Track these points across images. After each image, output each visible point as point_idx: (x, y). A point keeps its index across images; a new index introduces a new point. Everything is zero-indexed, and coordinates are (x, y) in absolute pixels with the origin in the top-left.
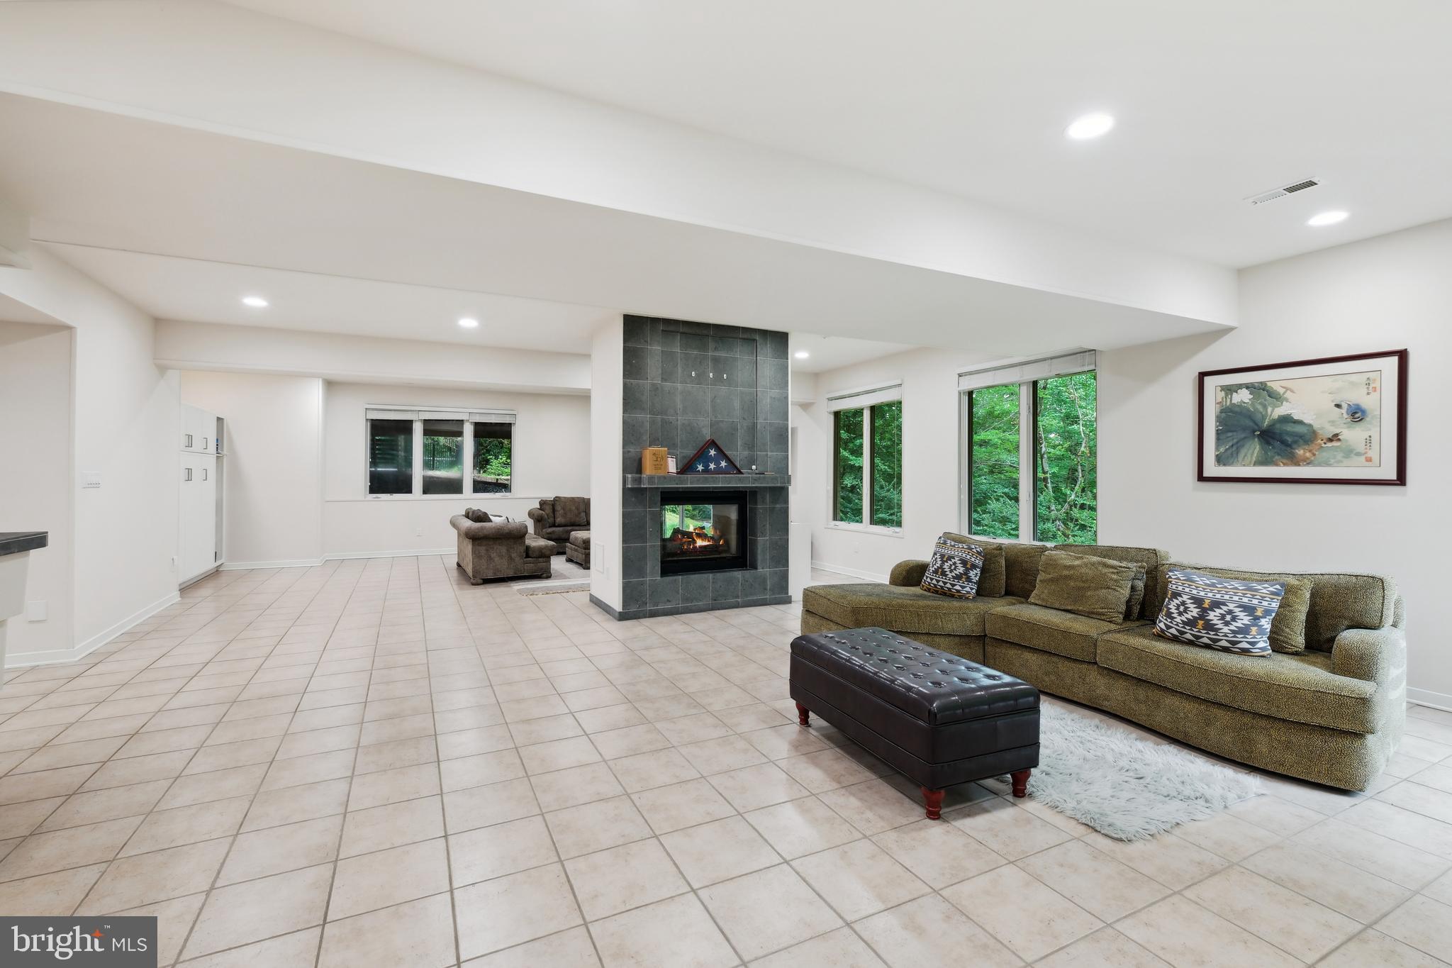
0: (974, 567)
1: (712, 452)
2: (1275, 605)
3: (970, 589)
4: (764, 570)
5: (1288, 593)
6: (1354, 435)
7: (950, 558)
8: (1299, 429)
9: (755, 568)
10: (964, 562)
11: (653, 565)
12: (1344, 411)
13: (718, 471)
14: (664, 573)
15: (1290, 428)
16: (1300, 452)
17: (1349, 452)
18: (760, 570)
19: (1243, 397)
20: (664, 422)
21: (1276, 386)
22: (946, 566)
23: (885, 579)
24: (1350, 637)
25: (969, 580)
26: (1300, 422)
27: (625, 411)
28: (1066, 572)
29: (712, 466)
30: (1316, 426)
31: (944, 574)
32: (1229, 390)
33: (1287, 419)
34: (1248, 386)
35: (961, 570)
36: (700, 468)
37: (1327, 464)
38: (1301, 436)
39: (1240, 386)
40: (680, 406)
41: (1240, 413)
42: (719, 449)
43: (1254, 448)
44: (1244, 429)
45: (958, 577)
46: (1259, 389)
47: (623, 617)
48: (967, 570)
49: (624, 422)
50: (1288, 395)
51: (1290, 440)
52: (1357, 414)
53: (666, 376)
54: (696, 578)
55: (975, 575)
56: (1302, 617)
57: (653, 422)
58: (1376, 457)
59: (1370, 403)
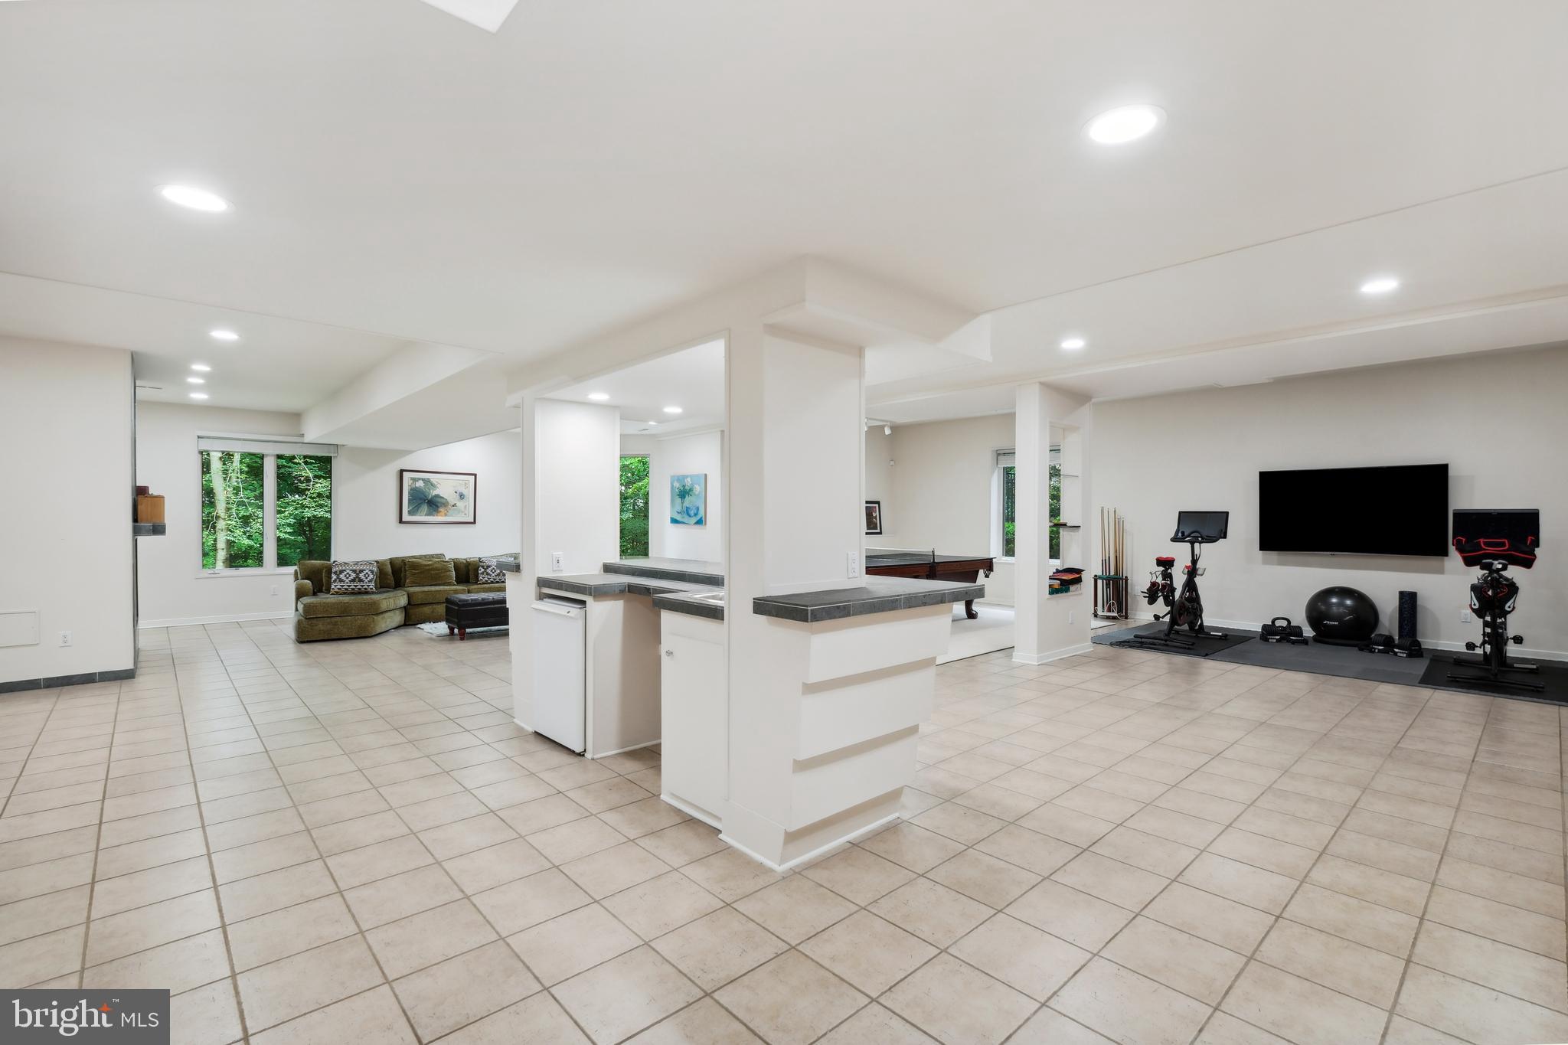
6: (460, 504)
8: (442, 501)
12: (458, 494)
15: (439, 500)
16: (443, 510)
17: (459, 511)
19: (420, 484)
21: (434, 481)
26: (443, 498)
30: (448, 499)
32: (414, 480)
33: (437, 496)
34: (423, 480)
37: (452, 516)
38: (442, 503)
39: (419, 479)
41: (419, 491)
43: (425, 508)
44: (421, 499)
46: (427, 481)
50: (438, 485)
51: (438, 505)
52: (462, 496)
58: (467, 512)
59: (465, 492)
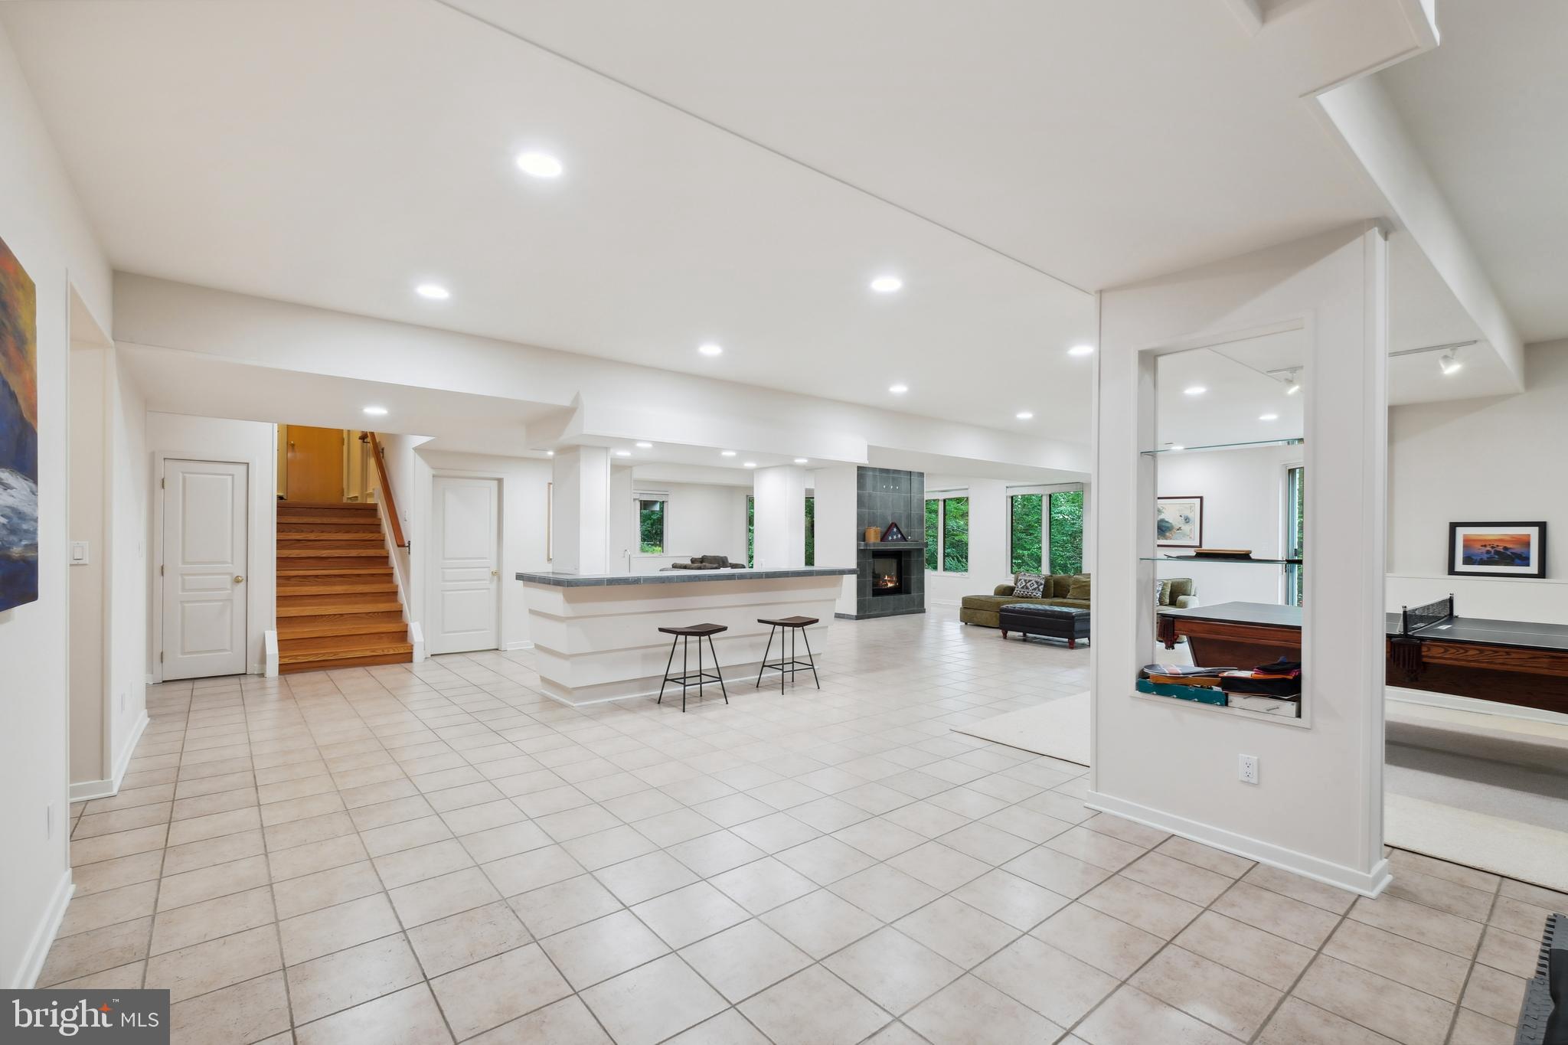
0: (1041, 584)
1: (895, 530)
2: (1160, 589)
3: (1039, 594)
4: (914, 594)
5: (1165, 584)
6: (1186, 528)
7: (1030, 581)
8: (1167, 525)
9: (910, 593)
10: (1037, 582)
11: (869, 590)
12: (1183, 518)
13: (897, 540)
14: (874, 595)
15: (1164, 524)
16: (1167, 534)
17: (1184, 535)
18: (913, 594)
20: (873, 513)
22: (1028, 584)
23: (992, 593)
24: (1181, 598)
25: (1039, 590)
26: (1167, 522)
27: (858, 507)
28: (1084, 584)
29: (895, 537)
30: (1173, 524)
31: (1027, 588)
33: (1162, 520)
35: (1036, 586)
36: (890, 538)
37: (1177, 539)
38: (1168, 528)
40: (879, 505)
42: (898, 528)
45: (1035, 589)
47: (858, 618)
48: (1039, 586)
49: (858, 514)
50: (1164, 510)
51: (1164, 529)
52: (1187, 520)
53: (874, 489)
54: (886, 597)
55: (1041, 587)
56: (1168, 593)
57: (869, 514)
58: (1192, 536)
59: (1190, 515)
